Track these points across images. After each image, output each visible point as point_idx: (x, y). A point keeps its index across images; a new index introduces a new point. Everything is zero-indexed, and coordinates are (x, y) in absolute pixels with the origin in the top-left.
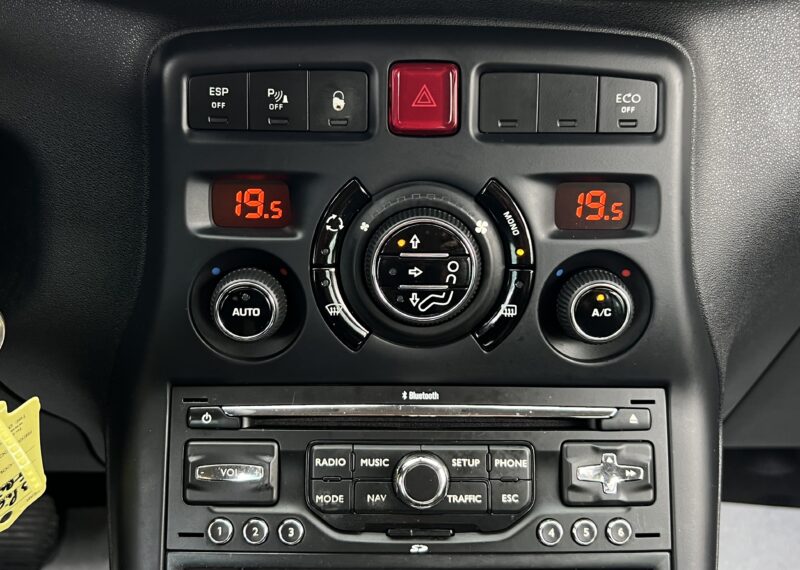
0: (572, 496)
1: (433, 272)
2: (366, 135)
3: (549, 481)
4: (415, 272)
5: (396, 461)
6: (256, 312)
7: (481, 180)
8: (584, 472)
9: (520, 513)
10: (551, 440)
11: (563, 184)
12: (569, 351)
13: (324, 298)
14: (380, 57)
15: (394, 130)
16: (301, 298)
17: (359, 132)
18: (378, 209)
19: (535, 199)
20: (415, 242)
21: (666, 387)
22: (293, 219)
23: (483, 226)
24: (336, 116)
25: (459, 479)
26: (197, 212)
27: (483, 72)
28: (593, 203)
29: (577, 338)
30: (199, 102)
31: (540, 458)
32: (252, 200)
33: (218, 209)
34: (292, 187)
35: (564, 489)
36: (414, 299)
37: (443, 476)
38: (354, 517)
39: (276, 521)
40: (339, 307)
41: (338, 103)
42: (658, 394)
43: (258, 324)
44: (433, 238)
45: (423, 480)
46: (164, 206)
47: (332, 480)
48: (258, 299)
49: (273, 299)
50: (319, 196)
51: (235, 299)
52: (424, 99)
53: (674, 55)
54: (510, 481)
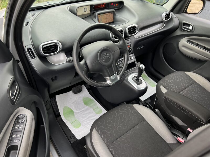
28: (129, 46)
29: (130, 52)
35: (131, 59)
42: (132, 54)
53: (130, 39)
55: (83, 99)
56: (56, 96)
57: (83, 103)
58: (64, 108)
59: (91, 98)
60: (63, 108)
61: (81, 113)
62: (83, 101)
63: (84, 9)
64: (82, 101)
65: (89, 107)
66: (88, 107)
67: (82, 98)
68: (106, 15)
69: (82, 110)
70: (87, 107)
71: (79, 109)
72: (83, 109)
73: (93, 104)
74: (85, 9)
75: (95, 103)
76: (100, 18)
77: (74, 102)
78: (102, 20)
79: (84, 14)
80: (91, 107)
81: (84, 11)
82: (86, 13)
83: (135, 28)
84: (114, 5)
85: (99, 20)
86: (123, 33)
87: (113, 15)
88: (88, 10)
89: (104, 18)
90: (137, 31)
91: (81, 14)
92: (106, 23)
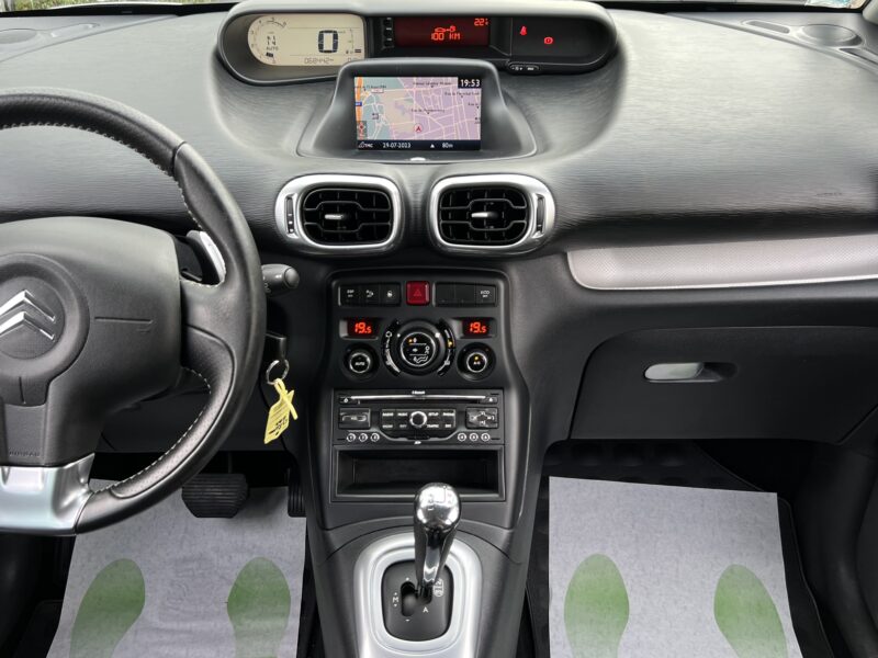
0: (469, 426)
1: (421, 350)
2: (398, 305)
3: (462, 419)
4: (415, 350)
5: (409, 413)
6: (363, 364)
7: (437, 319)
8: (474, 418)
9: (452, 431)
10: (460, 405)
11: (466, 322)
12: (467, 377)
13: (385, 359)
14: (403, 280)
15: (408, 304)
16: (378, 360)
17: (396, 304)
18: (403, 329)
19: (456, 326)
20: (415, 340)
21: (502, 388)
22: (375, 332)
23: (438, 335)
24: (389, 298)
25: (431, 420)
26: (343, 333)
27: (437, 284)
28: (476, 327)
29: (468, 372)
30: (344, 295)
31: (458, 413)
32: (361, 327)
33: (351, 330)
34: (373, 322)
35: (466, 423)
36: (415, 359)
37: (425, 419)
38: (396, 433)
39: (369, 434)
40: (390, 362)
41: (390, 295)
42: (500, 392)
43: (364, 368)
44: (421, 339)
45: (418, 419)
46: (331, 329)
47: (388, 420)
48: (364, 359)
49: (368, 360)
50: (384, 325)
51: (356, 359)
52: (418, 294)
53: (502, 277)
54: (448, 420)
55: (247, 566)
57: (228, 590)
58: (116, 564)
59: (296, 585)
60: (106, 563)
61: (166, 638)
62: (240, 577)
63: (321, 38)
64: (234, 578)
65: (232, 632)
66: (229, 624)
67: (242, 560)
68: (415, 89)
69: (188, 626)
70: (225, 624)
71: (176, 613)
72: (194, 625)
73: (267, 624)
74: (328, 38)
75: (280, 622)
76: (370, 100)
77: (185, 560)
78: (382, 117)
79: (323, 64)
80: (239, 635)
81: (321, 47)
82: (330, 63)
83: (510, 203)
84: (549, 40)
85: (361, 114)
86: (389, 216)
87: (475, 95)
88: (351, 46)
89: (397, 106)
90: (532, 234)
91: (301, 63)
92: (416, 137)
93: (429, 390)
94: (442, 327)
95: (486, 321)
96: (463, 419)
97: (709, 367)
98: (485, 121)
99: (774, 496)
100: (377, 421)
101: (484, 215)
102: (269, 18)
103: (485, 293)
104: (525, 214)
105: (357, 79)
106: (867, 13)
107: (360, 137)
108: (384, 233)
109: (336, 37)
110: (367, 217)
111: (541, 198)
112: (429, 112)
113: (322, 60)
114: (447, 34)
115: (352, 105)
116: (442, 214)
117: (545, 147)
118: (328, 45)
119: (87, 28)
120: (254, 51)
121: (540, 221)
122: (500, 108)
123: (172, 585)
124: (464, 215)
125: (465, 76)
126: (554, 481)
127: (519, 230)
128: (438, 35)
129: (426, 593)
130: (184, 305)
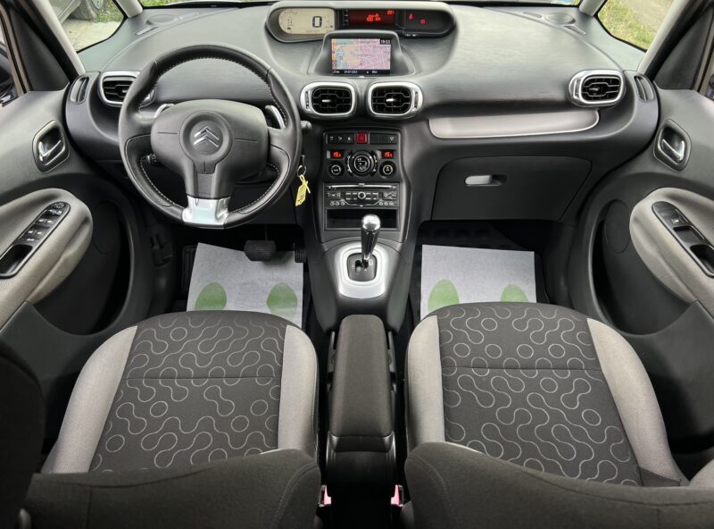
0: (384, 199)
1: (363, 164)
4: (361, 164)
5: (358, 193)
6: (337, 170)
7: (370, 150)
8: (386, 195)
9: (376, 201)
10: (381, 190)
11: (383, 152)
12: (384, 177)
13: (347, 168)
14: (355, 132)
15: (357, 143)
16: (344, 168)
17: (352, 143)
18: (355, 154)
19: (379, 153)
20: (360, 159)
21: (399, 182)
22: (342, 156)
23: (371, 157)
24: (349, 141)
25: (367, 196)
26: (328, 156)
27: (371, 134)
28: (387, 154)
29: (384, 175)
30: (329, 139)
31: (380, 194)
32: (336, 154)
33: (332, 155)
34: (341, 152)
36: (360, 168)
37: (365, 196)
38: (355, 202)
39: (340, 202)
40: (349, 170)
41: (349, 139)
42: (398, 184)
43: (336, 172)
44: (363, 159)
45: (362, 195)
46: (323, 154)
47: (349, 196)
48: (338, 168)
49: (340, 169)
50: (346, 153)
51: (334, 168)
52: (362, 138)
53: (400, 131)
54: (375, 196)
55: (274, 288)
56: (199, 244)
57: (267, 297)
59: (299, 295)
62: (272, 291)
63: (314, 20)
64: (269, 292)
67: (273, 284)
68: (360, 44)
74: (317, 20)
75: (293, 309)
76: (339, 50)
77: (245, 284)
78: (344, 58)
79: (314, 33)
81: (314, 24)
82: (318, 33)
83: (403, 95)
84: (423, 21)
85: (334, 56)
86: (350, 101)
87: (388, 47)
88: (328, 25)
89: (351, 53)
90: (412, 109)
91: (304, 32)
92: (360, 68)
93: (366, 183)
94: (373, 154)
95: (392, 152)
96: (382, 196)
97: (494, 178)
98: (392, 60)
99: (532, 253)
100: (344, 196)
101: (391, 100)
102: (289, 10)
103: (392, 138)
104: (409, 100)
105: (333, 40)
106: (581, 7)
107: (334, 68)
108: (348, 108)
109: (321, 19)
110: (340, 101)
111: (416, 93)
112: (366, 55)
113: (314, 31)
114: (374, 18)
115: (330, 52)
116: (373, 100)
117: (420, 71)
118: (317, 23)
119: (196, 15)
120: (281, 26)
121: (416, 103)
122: (399, 54)
123: (239, 294)
124: (383, 100)
125: (383, 38)
126: (425, 247)
127: (407, 107)
128: (370, 18)
129: (366, 264)
130: (269, 138)
